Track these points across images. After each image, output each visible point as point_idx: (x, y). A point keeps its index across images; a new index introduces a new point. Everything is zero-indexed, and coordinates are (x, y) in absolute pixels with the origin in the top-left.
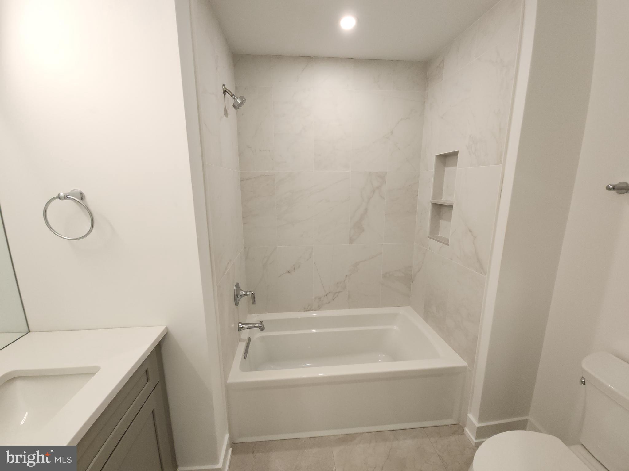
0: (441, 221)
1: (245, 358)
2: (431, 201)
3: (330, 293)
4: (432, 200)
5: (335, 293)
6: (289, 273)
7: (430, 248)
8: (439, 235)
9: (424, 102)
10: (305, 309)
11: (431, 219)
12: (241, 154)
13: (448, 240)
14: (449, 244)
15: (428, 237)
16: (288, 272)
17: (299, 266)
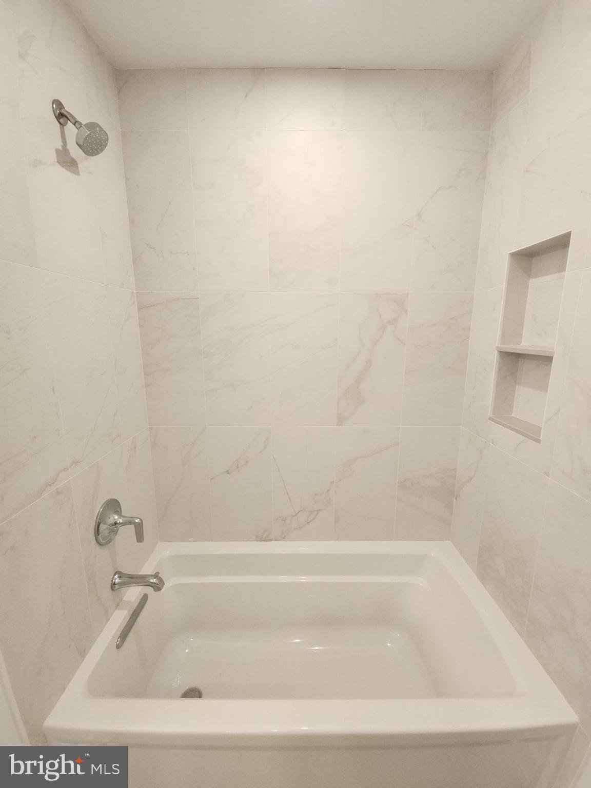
0: (517, 387)
1: (118, 647)
2: (497, 347)
3: (301, 511)
4: (500, 346)
5: (311, 512)
6: (229, 473)
7: (492, 440)
8: (513, 415)
9: (486, 154)
10: (257, 537)
11: (498, 384)
12: (136, 259)
13: (538, 430)
14: (540, 440)
15: (490, 419)
16: (227, 471)
17: (247, 462)
